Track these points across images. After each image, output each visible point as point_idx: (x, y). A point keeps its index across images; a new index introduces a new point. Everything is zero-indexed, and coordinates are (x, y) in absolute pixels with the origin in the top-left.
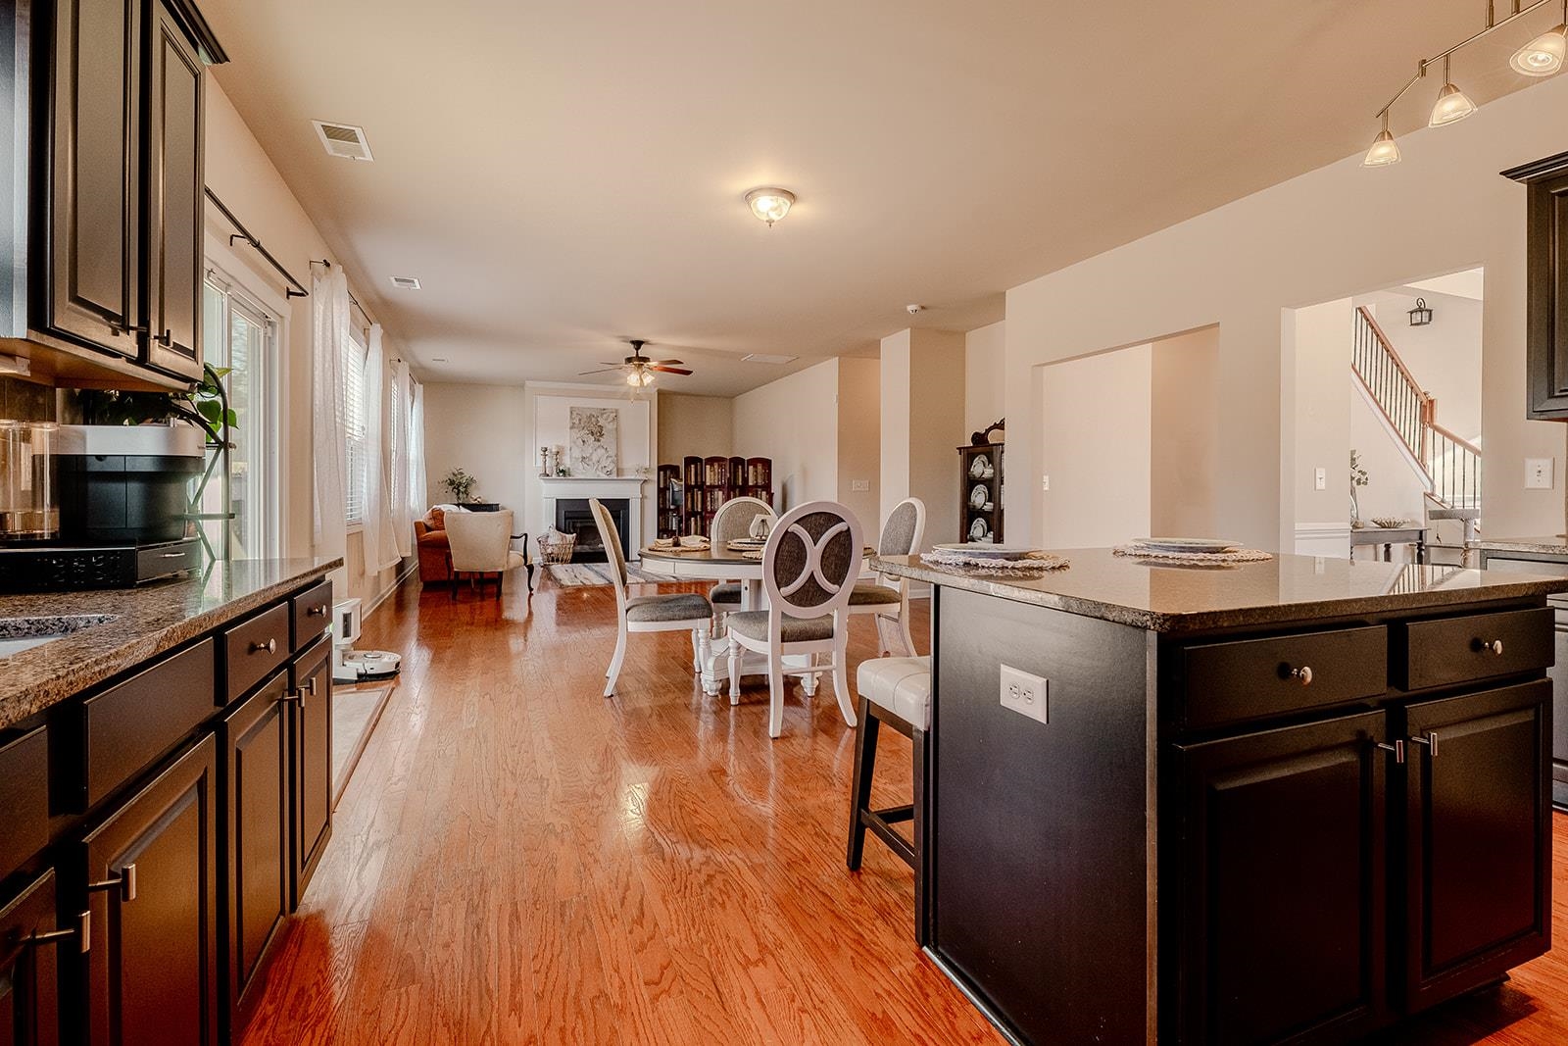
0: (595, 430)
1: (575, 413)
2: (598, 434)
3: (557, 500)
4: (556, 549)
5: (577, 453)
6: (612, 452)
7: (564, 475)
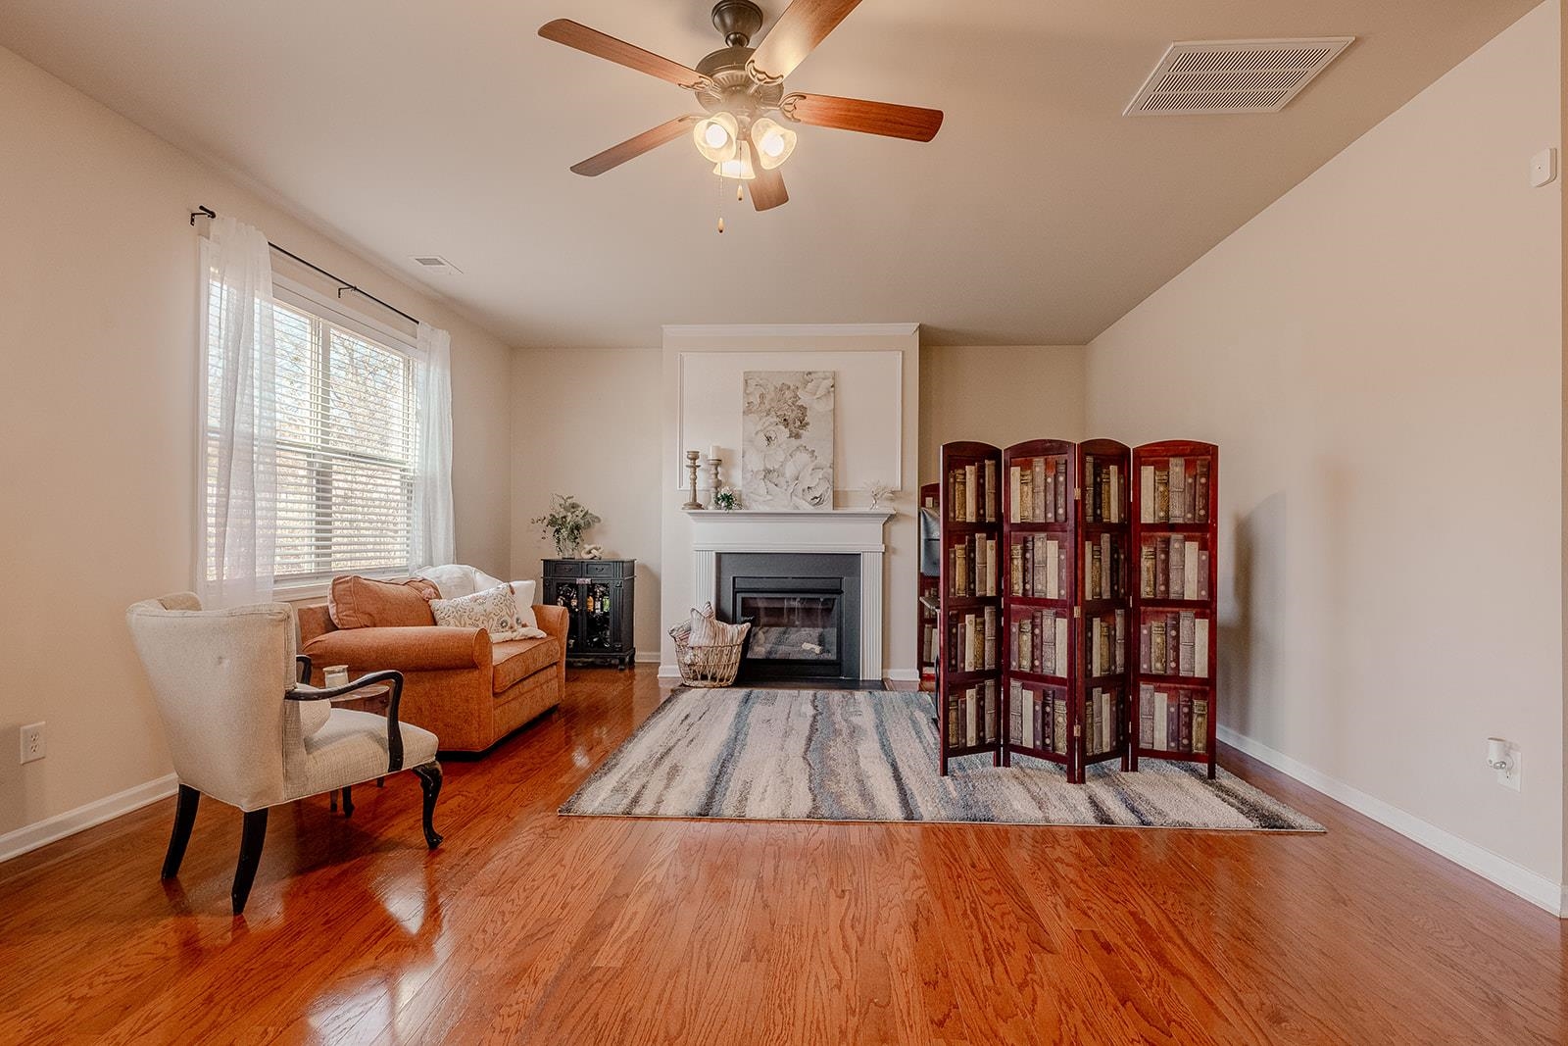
0: (791, 415)
1: (752, 383)
2: (796, 422)
3: (719, 556)
4: (701, 655)
5: (756, 463)
6: (824, 459)
7: (729, 506)
